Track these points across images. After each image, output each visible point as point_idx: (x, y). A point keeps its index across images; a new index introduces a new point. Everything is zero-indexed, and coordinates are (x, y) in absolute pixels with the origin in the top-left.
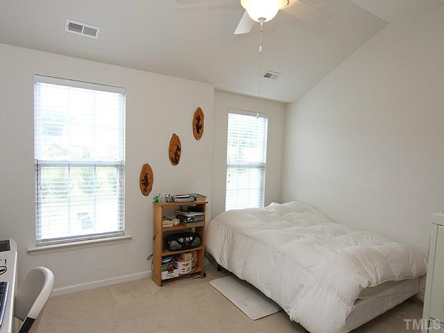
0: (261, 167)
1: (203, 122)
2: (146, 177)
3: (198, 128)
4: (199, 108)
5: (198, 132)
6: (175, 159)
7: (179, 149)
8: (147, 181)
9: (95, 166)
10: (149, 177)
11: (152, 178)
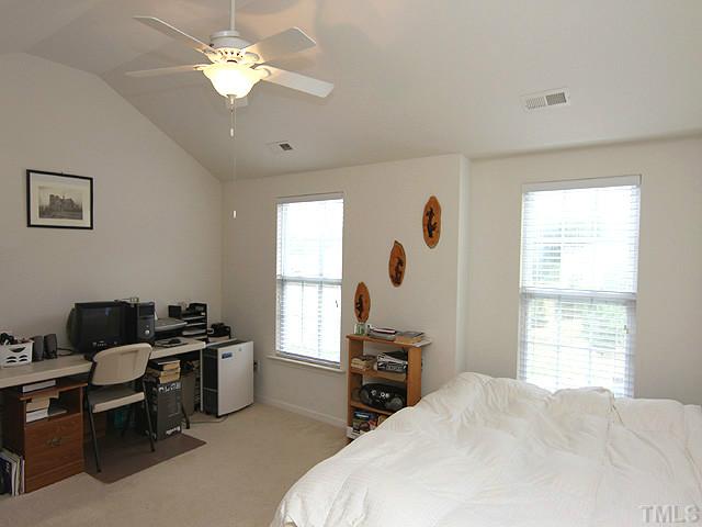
0: (630, 302)
1: (439, 219)
2: (360, 299)
3: (431, 229)
4: (432, 198)
5: (431, 236)
6: (397, 278)
7: (401, 263)
8: (361, 306)
9: (321, 283)
10: (364, 299)
11: (368, 301)
